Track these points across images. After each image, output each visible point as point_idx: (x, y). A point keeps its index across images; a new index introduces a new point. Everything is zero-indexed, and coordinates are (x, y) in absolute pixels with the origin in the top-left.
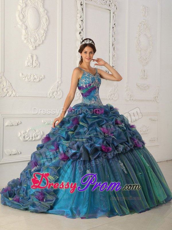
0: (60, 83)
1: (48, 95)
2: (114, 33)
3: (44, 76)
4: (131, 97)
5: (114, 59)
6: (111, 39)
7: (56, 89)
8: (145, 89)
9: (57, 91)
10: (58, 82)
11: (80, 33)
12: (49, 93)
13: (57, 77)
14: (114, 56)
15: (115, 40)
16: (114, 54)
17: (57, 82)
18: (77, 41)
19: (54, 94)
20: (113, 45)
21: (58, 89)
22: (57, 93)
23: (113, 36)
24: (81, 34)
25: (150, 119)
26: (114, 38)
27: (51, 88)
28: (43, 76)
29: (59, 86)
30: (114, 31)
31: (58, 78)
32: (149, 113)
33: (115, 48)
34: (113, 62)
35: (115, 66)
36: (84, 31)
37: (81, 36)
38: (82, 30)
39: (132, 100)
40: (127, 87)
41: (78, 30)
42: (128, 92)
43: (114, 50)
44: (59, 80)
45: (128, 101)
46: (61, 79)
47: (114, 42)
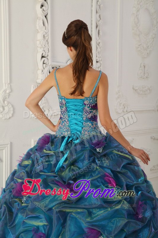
0: (8, 92)
2: (98, 7)
4: (124, 108)
5: (99, 49)
6: (94, 16)
7: (2, 102)
8: (145, 94)
9: (3, 107)
10: (5, 91)
11: (42, 6)
13: (4, 82)
14: (98, 45)
15: (100, 19)
16: (99, 41)
17: (2, 90)
18: (38, 20)
20: (97, 27)
21: (6, 102)
22: (4, 109)
23: (97, 12)
24: (44, 7)
25: (151, 138)
26: (98, 15)
29: (7, 97)
30: (98, 3)
31: (4, 84)
32: (150, 129)
33: (100, 31)
34: (97, 54)
35: (100, 60)
36: (48, 4)
37: (44, 10)
38: (45, 1)
39: (126, 111)
40: (118, 92)
41: (39, 1)
42: (121, 101)
43: (99, 36)
44: (6, 87)
45: (120, 113)
46: (11, 86)
47: (99, 21)
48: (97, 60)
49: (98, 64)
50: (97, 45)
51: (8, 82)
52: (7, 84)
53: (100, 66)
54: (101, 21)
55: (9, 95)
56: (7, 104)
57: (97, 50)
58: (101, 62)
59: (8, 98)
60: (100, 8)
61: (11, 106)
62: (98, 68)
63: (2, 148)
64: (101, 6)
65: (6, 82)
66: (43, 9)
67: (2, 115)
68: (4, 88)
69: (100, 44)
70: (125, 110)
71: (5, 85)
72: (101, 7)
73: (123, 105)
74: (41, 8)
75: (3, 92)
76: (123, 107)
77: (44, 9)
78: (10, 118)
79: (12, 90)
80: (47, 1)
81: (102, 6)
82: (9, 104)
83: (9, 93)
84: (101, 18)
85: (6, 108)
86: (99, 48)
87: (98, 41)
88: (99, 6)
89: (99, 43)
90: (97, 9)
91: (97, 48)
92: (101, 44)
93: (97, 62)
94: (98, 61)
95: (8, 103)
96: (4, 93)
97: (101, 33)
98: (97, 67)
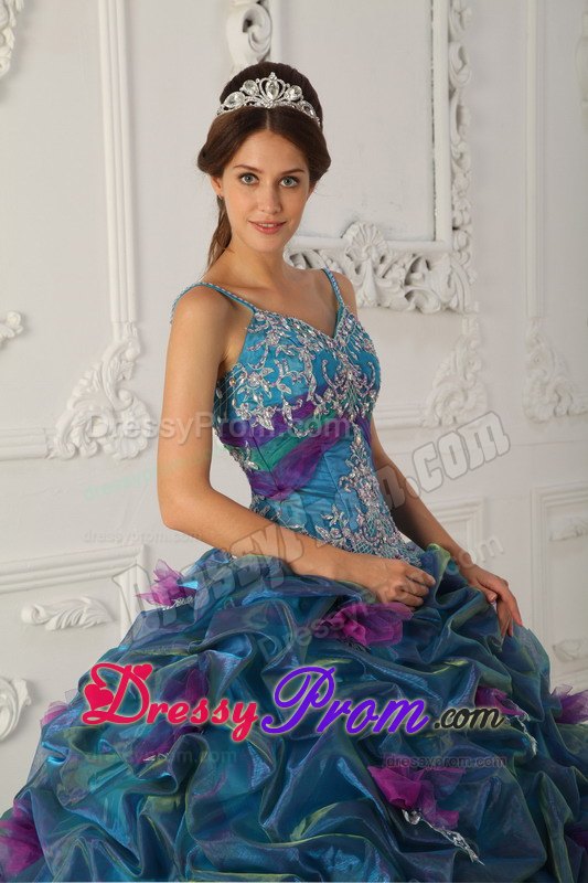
0: (129, 354)
1: (56, 440)
2: (455, 20)
3: (24, 319)
4: (560, 400)
5: (461, 180)
6: (442, 55)
7: (111, 396)
9: (114, 411)
10: (120, 352)
11: (248, 23)
12: (60, 426)
13: (114, 319)
14: (458, 162)
15: (464, 63)
16: (462, 147)
17: (110, 350)
19: (98, 431)
20: (451, 94)
21: (123, 395)
23: (450, 39)
24: (254, 29)
26: (455, 48)
27: (77, 393)
28: (14, 319)
29: (128, 376)
31: (116, 326)
33: (465, 111)
34: (456, 198)
35: (466, 221)
36: (271, 12)
37: (255, 40)
38: (259, 3)
39: (568, 412)
40: (534, 341)
41: (237, 3)
42: (545, 372)
43: (461, 127)
44: (124, 338)
45: (542, 422)
46: (139, 332)
47: (458, 72)
48: (454, 220)
49: (460, 235)
50: (455, 166)
51: (132, 318)
52: (125, 327)
53: (467, 244)
54: (465, 71)
55: (135, 368)
56: (127, 402)
57: (452, 183)
58: (470, 229)
59: (132, 377)
60: (461, 20)
61: (141, 410)
62: (459, 251)
63: (115, 567)
64: (465, 14)
65: (123, 320)
66: (253, 35)
67: (113, 445)
68: (116, 341)
69: (463, 161)
70: (562, 410)
71: (121, 327)
72: (465, 20)
73: (556, 391)
74: (245, 30)
75: (112, 358)
76: (556, 397)
77: (257, 35)
78: (140, 454)
79: (144, 349)
80: (265, 3)
81: (468, 13)
82: (136, 402)
83: (134, 360)
84: (468, 59)
85: (126, 418)
86: (459, 175)
87: (456, 146)
88: (460, 13)
89: (462, 155)
90: (452, 28)
91: (453, 175)
92: (467, 160)
93: (454, 229)
94: (458, 223)
95: (133, 396)
96: (116, 359)
97: (466, 119)
98: (457, 248)
